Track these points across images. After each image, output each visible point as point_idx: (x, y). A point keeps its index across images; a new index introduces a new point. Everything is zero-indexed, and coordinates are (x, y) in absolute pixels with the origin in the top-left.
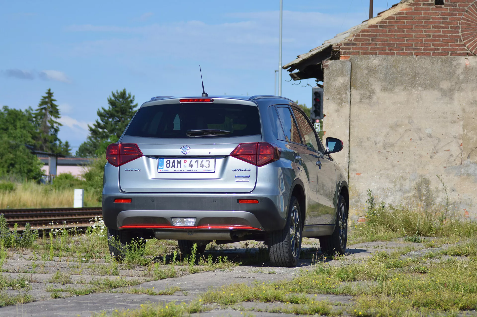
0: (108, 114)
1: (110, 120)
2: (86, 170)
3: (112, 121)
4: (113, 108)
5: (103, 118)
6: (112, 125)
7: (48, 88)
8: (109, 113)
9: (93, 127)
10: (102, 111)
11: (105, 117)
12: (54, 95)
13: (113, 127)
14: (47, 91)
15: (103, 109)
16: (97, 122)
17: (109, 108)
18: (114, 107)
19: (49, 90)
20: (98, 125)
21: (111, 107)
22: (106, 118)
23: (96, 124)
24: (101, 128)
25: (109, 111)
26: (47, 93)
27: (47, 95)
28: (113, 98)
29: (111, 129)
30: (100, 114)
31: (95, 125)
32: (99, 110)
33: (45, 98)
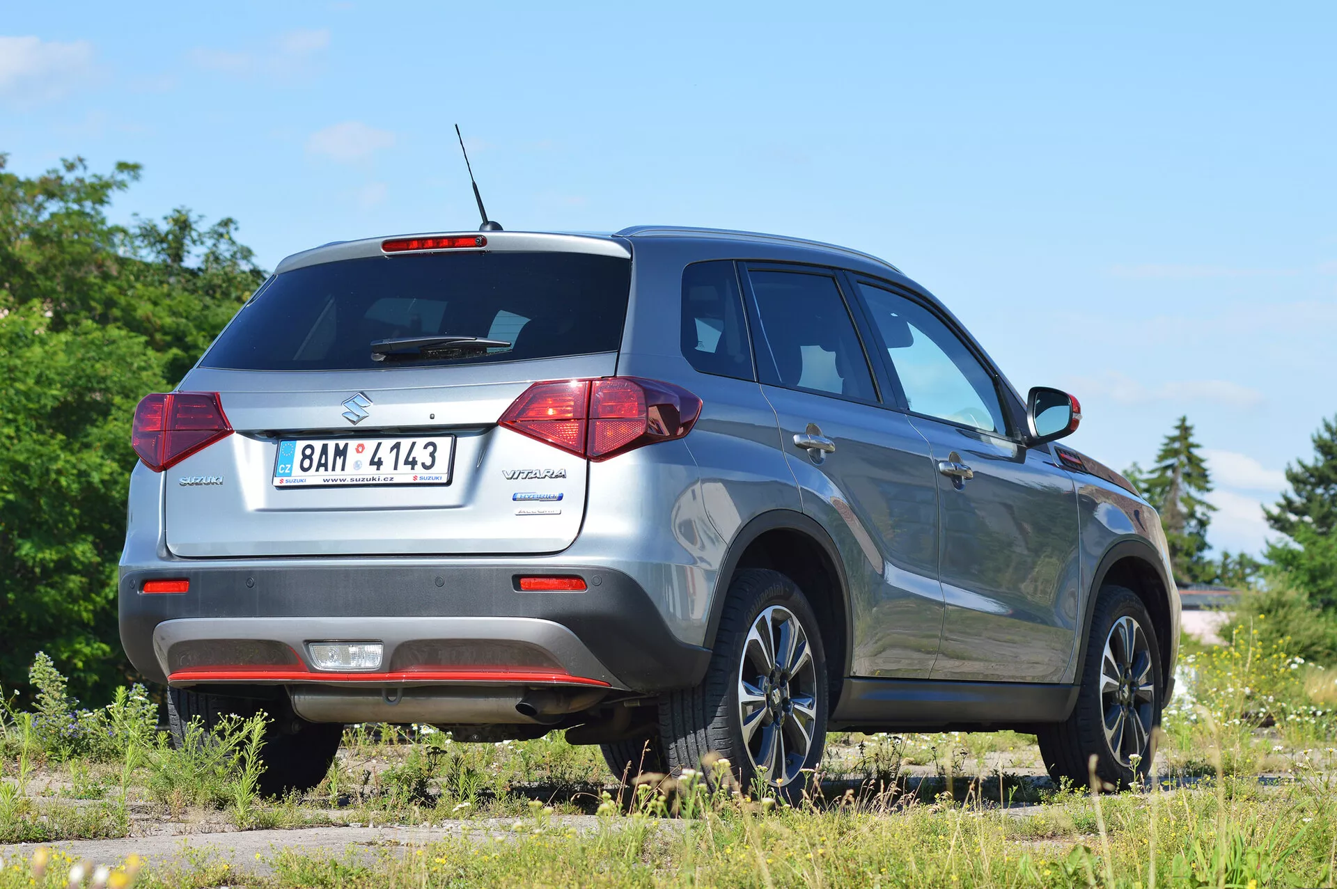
0: (1312, 476)
1: (1320, 491)
2: (1223, 617)
3: (1322, 495)
4: (1327, 460)
5: (1301, 486)
6: (1322, 505)
7: (1181, 416)
8: (1316, 474)
9: (1276, 511)
10: (1297, 469)
11: (1305, 483)
12: (1193, 431)
13: (1325, 509)
14: (1178, 423)
15: (1300, 463)
16: (1286, 498)
17: (1317, 460)
18: (1329, 457)
19: (1184, 420)
20: (1289, 506)
21: (1320, 456)
22: (1309, 488)
23: (1283, 502)
24: (1297, 512)
25: (1316, 469)
26: (1177, 428)
27: (1176, 433)
28: (1327, 436)
29: (1320, 515)
30: (1293, 478)
31: (1279, 505)
32: (1289, 464)
33: (1173, 439)
